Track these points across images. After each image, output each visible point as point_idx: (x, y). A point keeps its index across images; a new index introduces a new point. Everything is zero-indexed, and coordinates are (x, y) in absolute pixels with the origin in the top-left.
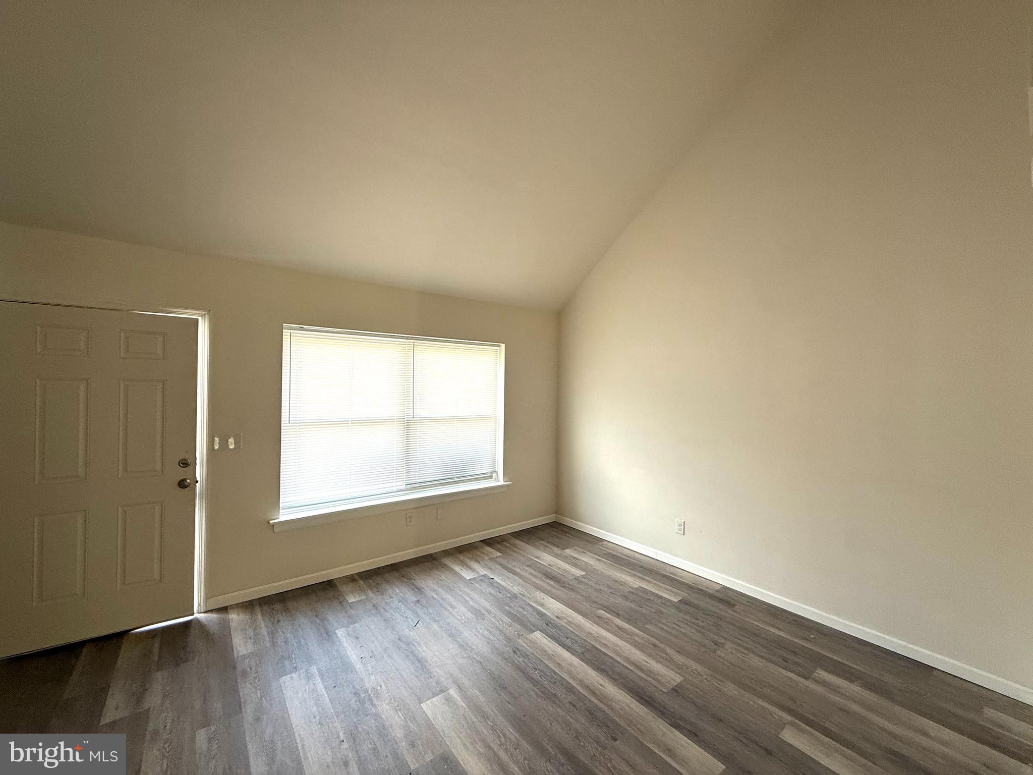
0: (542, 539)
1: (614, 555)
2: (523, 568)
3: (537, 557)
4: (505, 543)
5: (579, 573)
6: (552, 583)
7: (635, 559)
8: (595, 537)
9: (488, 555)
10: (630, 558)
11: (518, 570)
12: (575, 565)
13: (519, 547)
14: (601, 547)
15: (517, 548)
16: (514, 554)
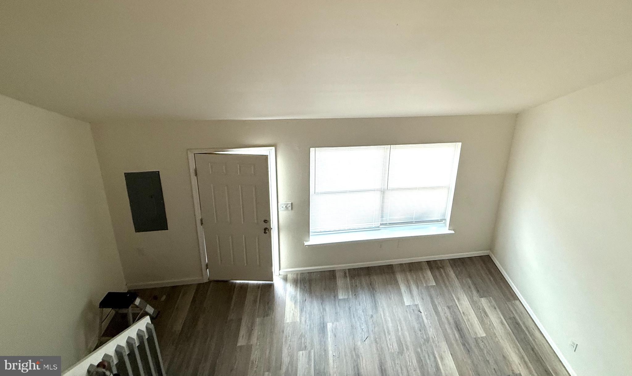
0: (470, 277)
1: (518, 324)
2: (444, 309)
3: (458, 299)
4: (442, 270)
5: (481, 333)
6: (457, 336)
7: (532, 335)
8: (511, 291)
9: (426, 282)
10: (528, 331)
11: (440, 309)
12: (482, 322)
13: (450, 280)
14: (510, 306)
15: (448, 279)
16: (444, 288)
